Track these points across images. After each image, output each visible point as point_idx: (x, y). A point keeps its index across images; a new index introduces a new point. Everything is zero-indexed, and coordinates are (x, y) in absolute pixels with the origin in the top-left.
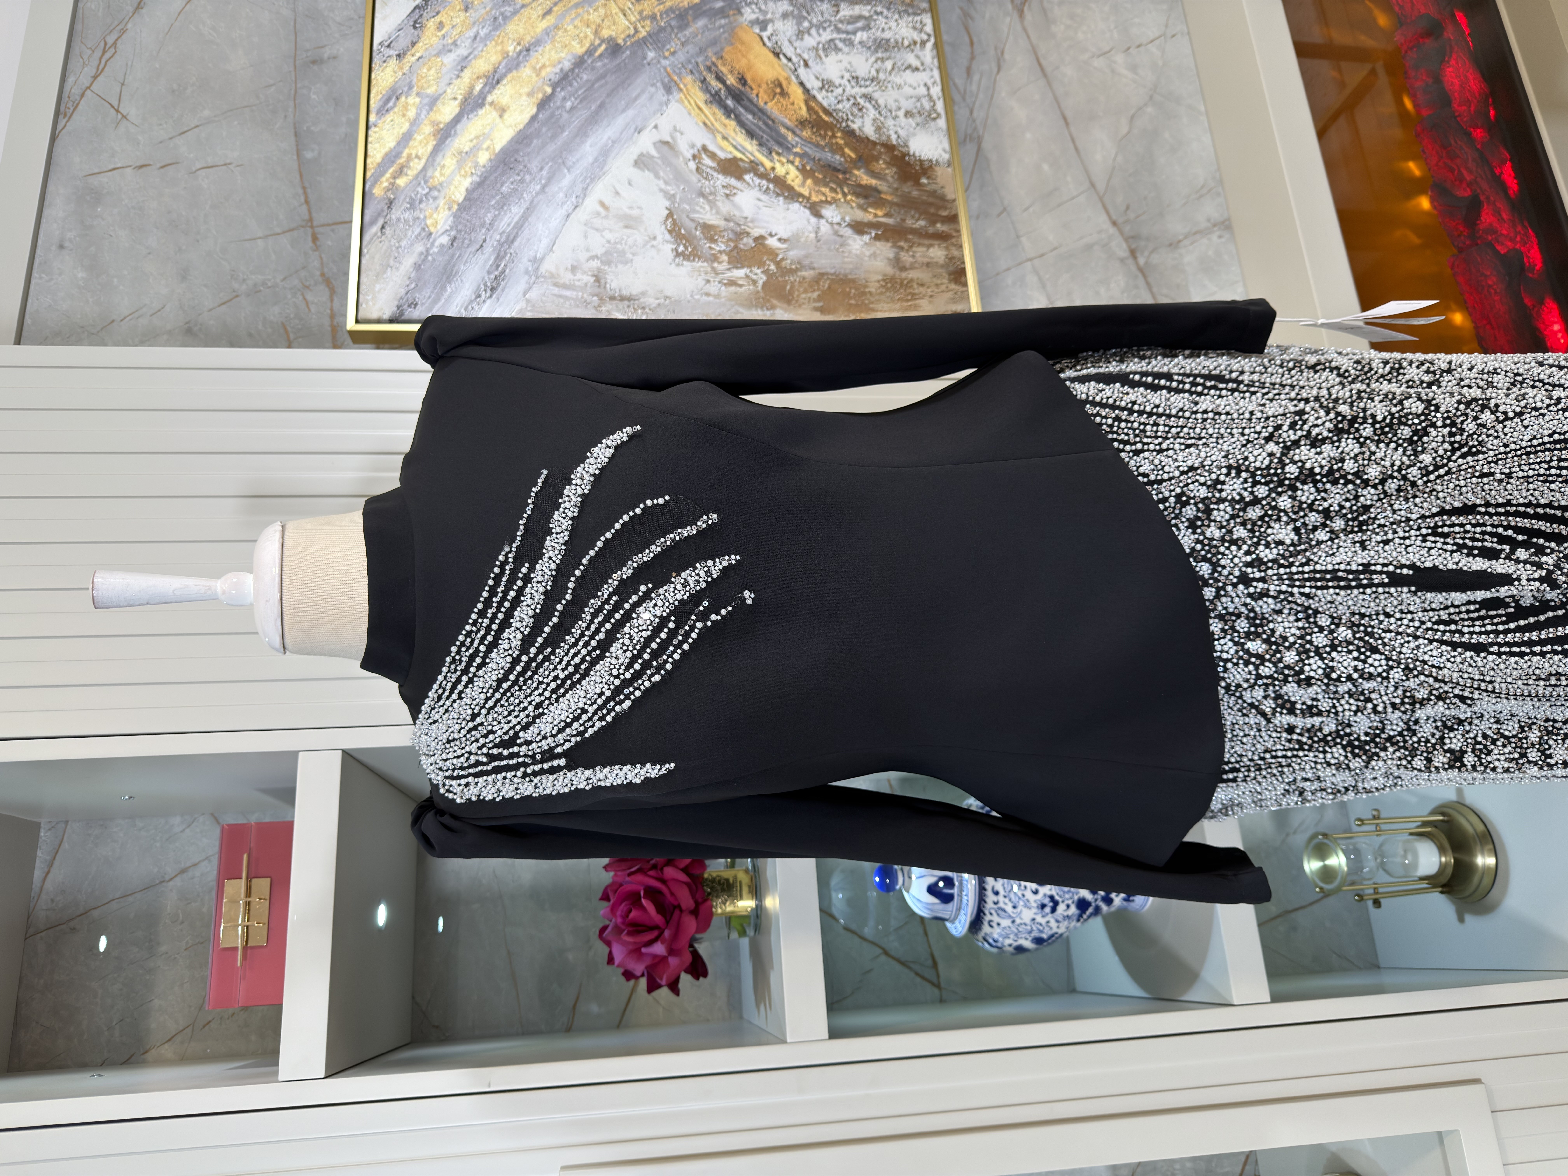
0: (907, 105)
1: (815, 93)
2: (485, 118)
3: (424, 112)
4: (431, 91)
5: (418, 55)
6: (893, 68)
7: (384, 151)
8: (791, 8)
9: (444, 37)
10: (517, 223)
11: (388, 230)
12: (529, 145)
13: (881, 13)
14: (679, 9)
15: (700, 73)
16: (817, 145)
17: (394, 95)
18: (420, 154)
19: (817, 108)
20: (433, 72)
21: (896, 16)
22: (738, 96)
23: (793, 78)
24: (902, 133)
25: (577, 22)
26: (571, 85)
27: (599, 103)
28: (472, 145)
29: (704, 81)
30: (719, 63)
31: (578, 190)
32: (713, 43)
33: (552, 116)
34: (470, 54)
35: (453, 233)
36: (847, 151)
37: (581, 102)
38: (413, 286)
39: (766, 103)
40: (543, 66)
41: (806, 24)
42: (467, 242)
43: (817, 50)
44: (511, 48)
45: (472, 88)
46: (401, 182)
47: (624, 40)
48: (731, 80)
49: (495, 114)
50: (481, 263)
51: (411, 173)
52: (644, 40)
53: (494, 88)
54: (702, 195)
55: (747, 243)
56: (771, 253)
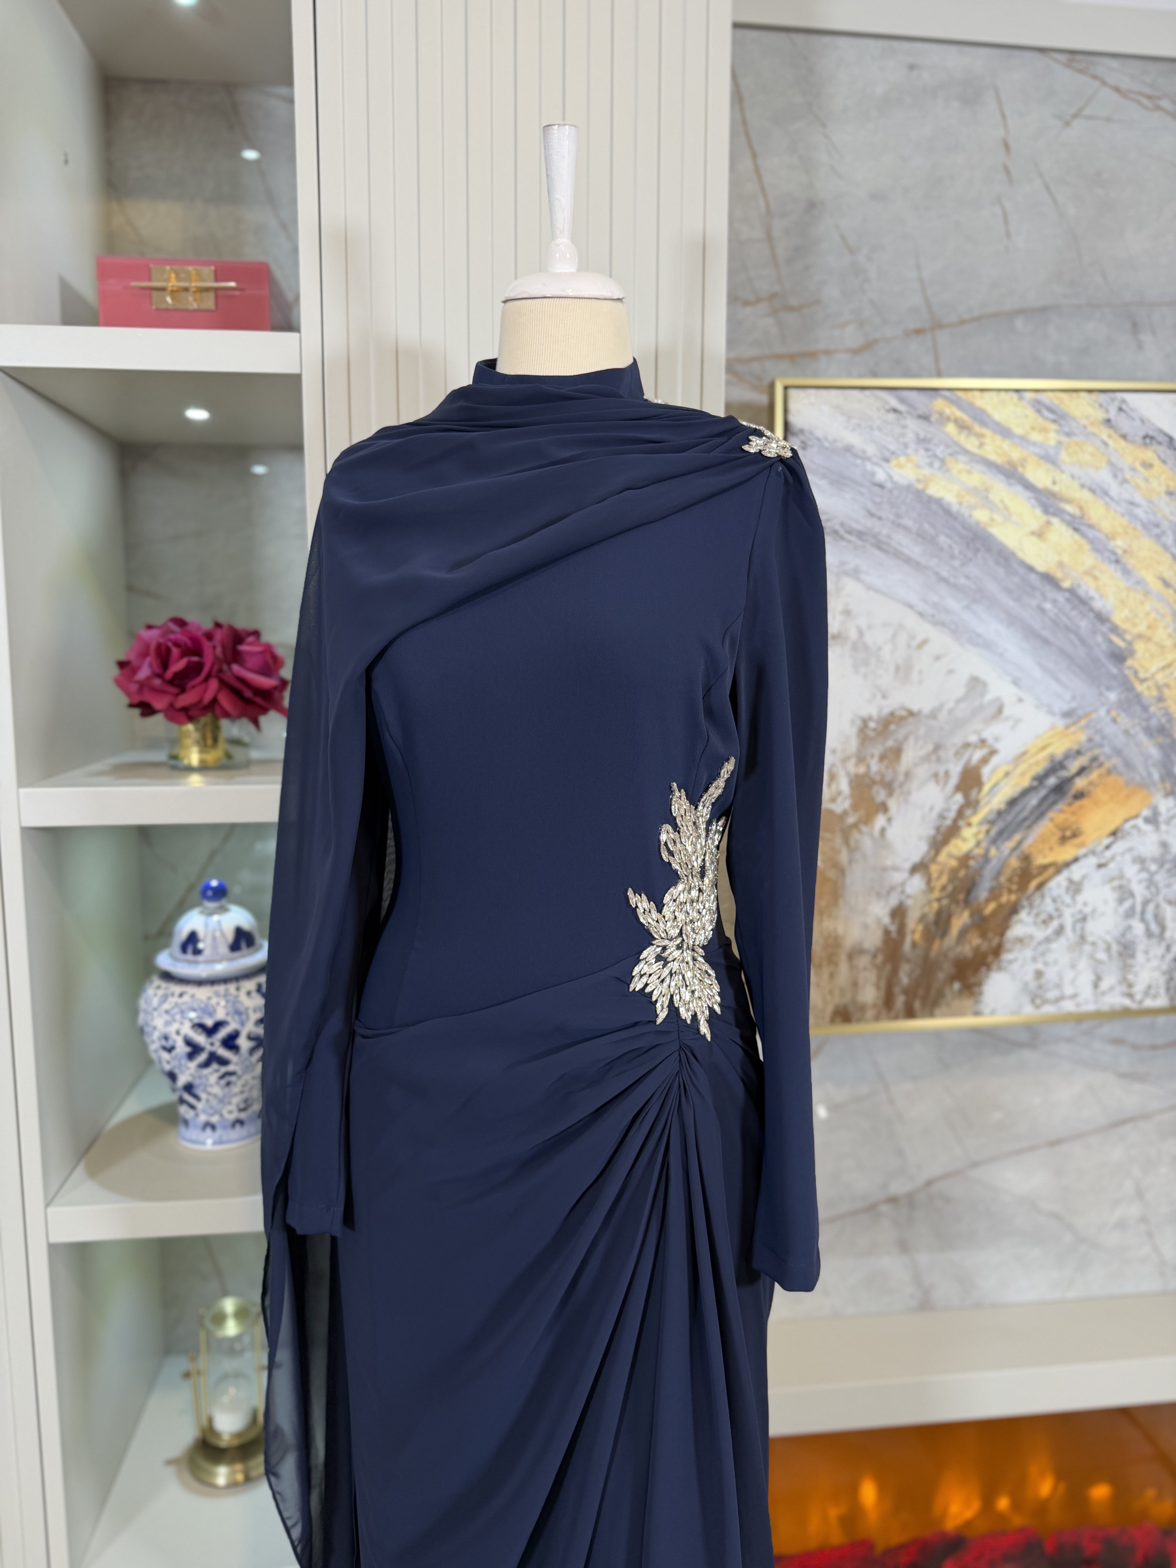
0: (1051, 974)
1: (1065, 874)
2: (1031, 515)
3: (1037, 450)
4: (1064, 456)
5: (1110, 442)
6: (1097, 961)
7: (988, 409)
9: (1133, 469)
10: (902, 553)
11: (892, 416)
12: (997, 564)
15: (1090, 749)
16: (999, 873)
17: (1058, 416)
18: (985, 447)
19: (1045, 875)
20: (1088, 458)
21: (1164, 969)
22: (1060, 790)
23: (1082, 851)
24: (1015, 966)
25: (1154, 615)
26: (1073, 609)
27: (1051, 638)
28: (997, 503)
29: (1079, 753)
30: (1102, 770)
31: (941, 616)
32: (1128, 765)
33: (1034, 589)
34: (1112, 499)
35: (888, 485)
36: (992, 906)
37: (1052, 620)
39: (1051, 820)
40: (1096, 578)
41: (1153, 867)
42: (879, 500)
43: (1120, 878)
44: (1119, 543)
45: (1070, 502)
46: (951, 428)
47: (1130, 668)
48: (1080, 783)
49: (1036, 527)
50: (854, 515)
51: (961, 438)
52: (1130, 689)
53: (1069, 525)
54: (937, 748)
55: (880, 795)
56: (868, 820)
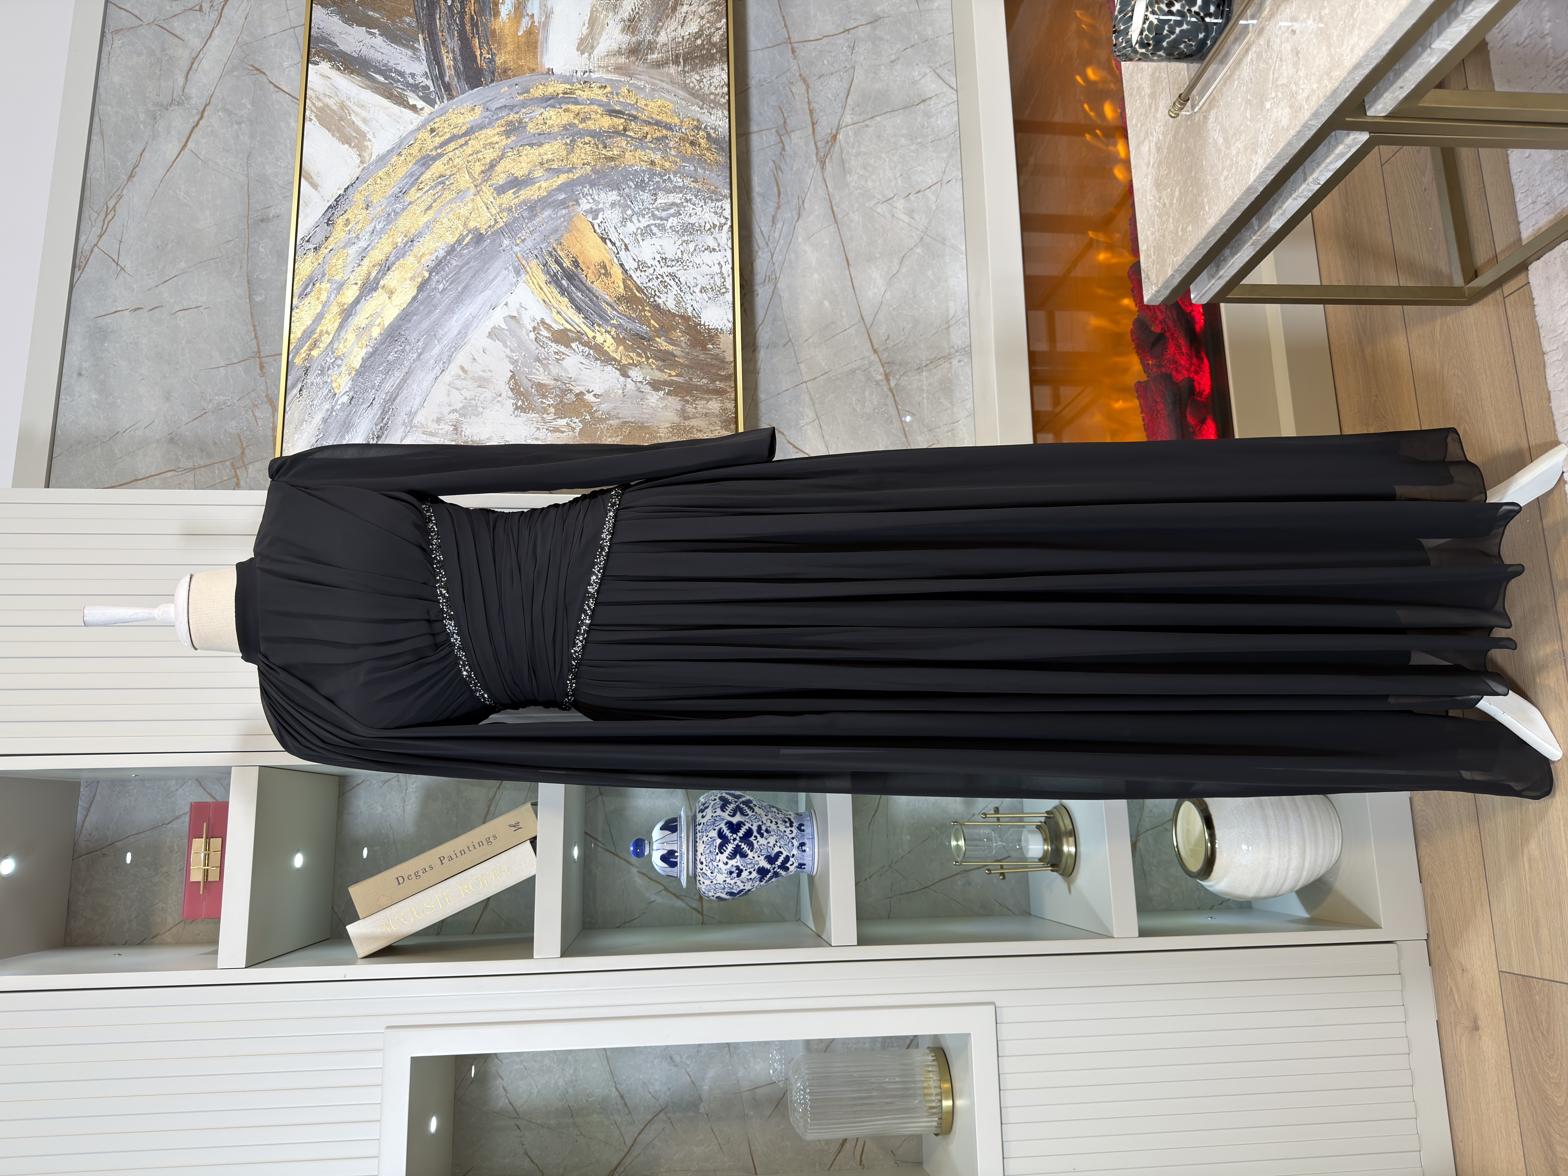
0: (703, 282)
1: (631, 272)
2: (378, 298)
3: (333, 296)
4: (338, 278)
5: (330, 247)
6: (695, 250)
7: (303, 329)
8: (619, 198)
9: (350, 231)
10: (399, 384)
11: (304, 392)
12: (409, 321)
13: (690, 200)
14: (530, 201)
15: (543, 257)
16: (629, 317)
17: (311, 282)
18: (329, 330)
19: (632, 286)
20: (340, 261)
21: (702, 203)
22: (571, 277)
23: (615, 260)
24: (697, 306)
25: (450, 216)
26: (443, 270)
27: (463, 285)
28: (367, 322)
29: (545, 264)
30: (558, 249)
31: (445, 358)
32: (556, 231)
33: (429, 296)
34: (369, 245)
35: (351, 394)
36: (653, 322)
37: (451, 284)
38: (321, 436)
39: (592, 282)
40: (423, 255)
41: (629, 212)
42: (361, 400)
43: (636, 235)
44: (399, 240)
45: (369, 273)
46: (315, 353)
47: (487, 231)
48: (567, 263)
49: (386, 296)
50: (371, 416)
51: (322, 346)
52: (501, 231)
53: (385, 274)
54: (538, 360)
55: (571, 397)
56: (588, 406)
